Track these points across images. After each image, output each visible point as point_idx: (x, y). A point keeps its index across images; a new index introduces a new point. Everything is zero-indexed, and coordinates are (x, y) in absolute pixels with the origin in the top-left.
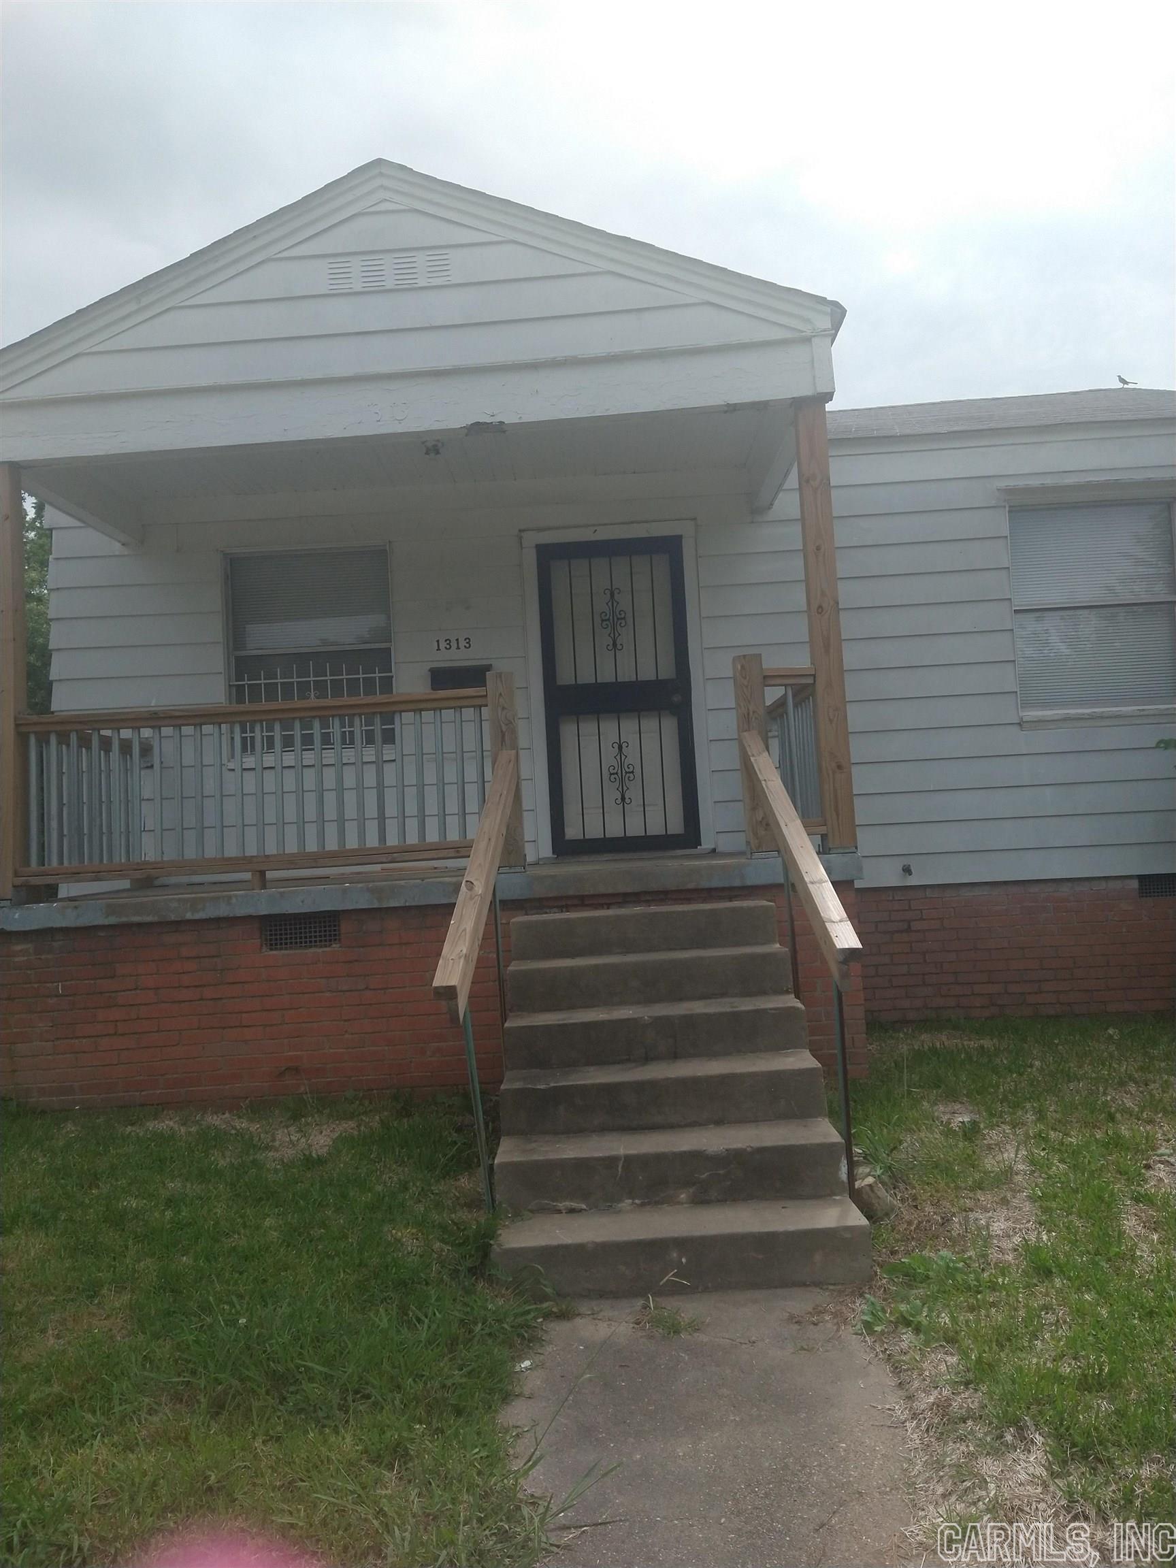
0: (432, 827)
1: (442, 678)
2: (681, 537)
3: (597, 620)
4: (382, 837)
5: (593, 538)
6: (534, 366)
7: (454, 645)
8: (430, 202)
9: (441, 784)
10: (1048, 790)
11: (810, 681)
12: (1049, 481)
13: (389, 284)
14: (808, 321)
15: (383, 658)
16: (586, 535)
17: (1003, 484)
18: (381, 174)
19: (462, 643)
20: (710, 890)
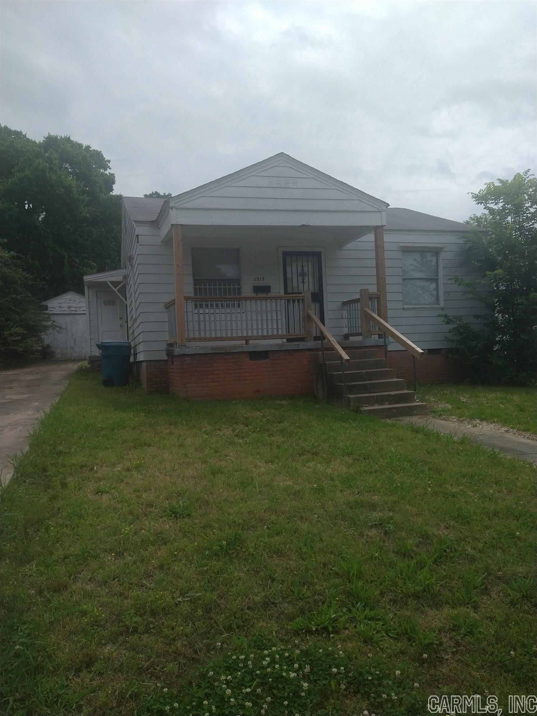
0: (255, 331)
1: (257, 289)
2: (321, 252)
3: (299, 274)
4: (278, 333)
5: (297, 250)
6: (318, 211)
7: (259, 279)
8: (293, 165)
9: (257, 320)
10: (409, 326)
11: (379, 296)
12: (409, 245)
13: (283, 186)
14: (381, 207)
15: (238, 281)
16: (295, 249)
17: (401, 245)
18: (282, 156)
19: (262, 279)
20: (356, 347)
